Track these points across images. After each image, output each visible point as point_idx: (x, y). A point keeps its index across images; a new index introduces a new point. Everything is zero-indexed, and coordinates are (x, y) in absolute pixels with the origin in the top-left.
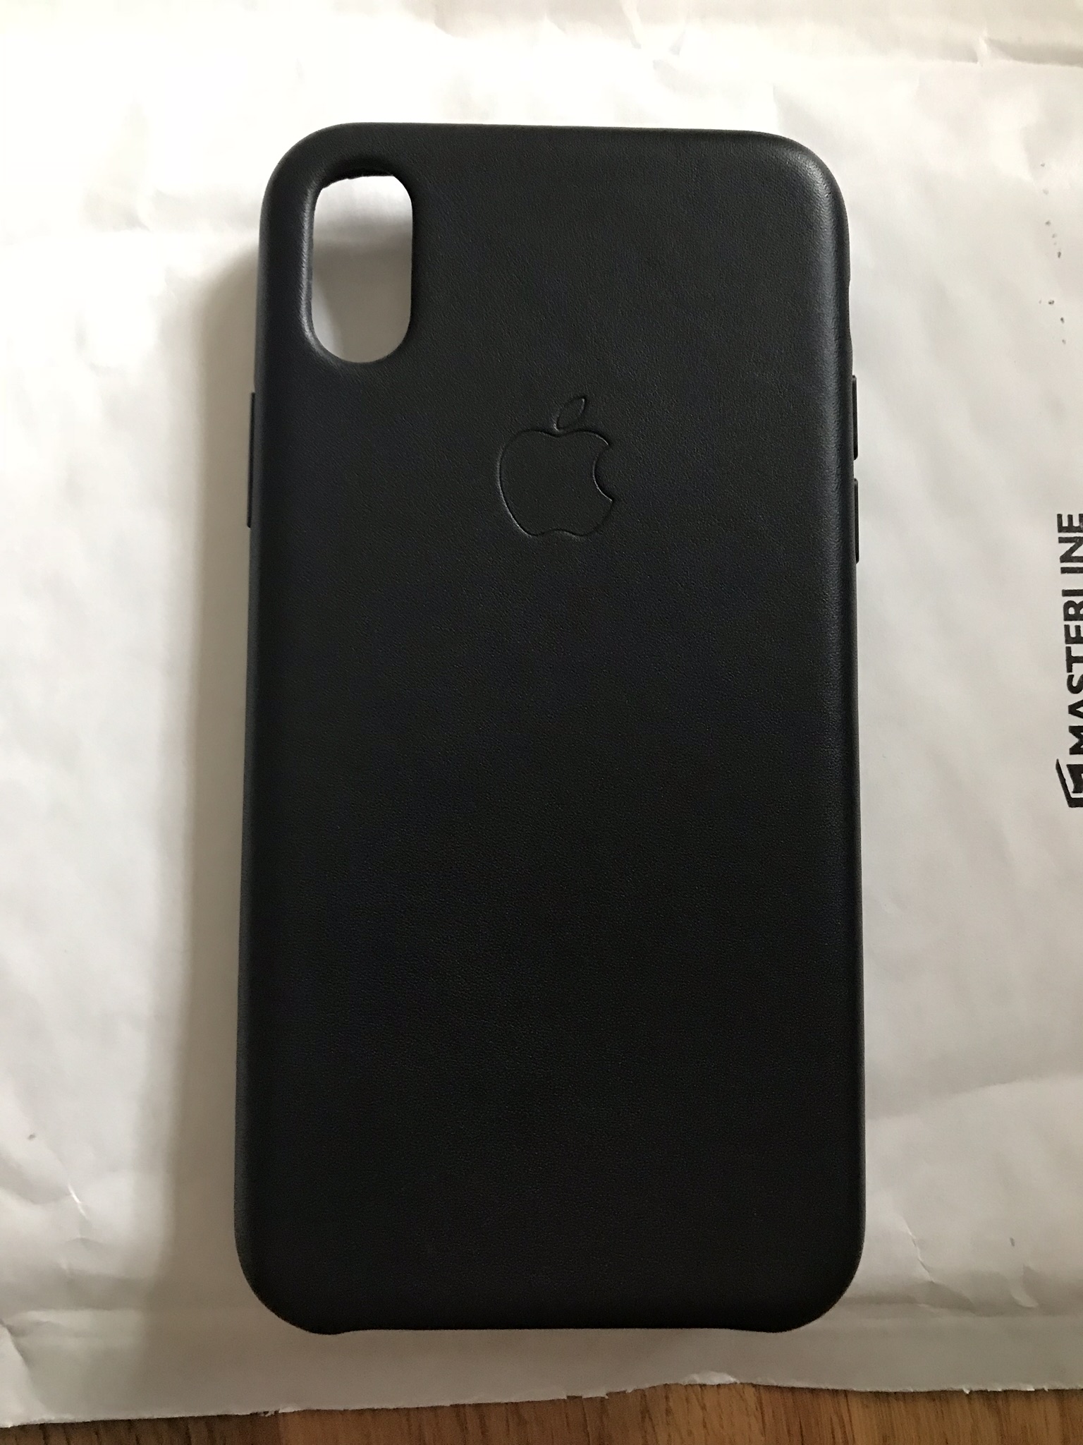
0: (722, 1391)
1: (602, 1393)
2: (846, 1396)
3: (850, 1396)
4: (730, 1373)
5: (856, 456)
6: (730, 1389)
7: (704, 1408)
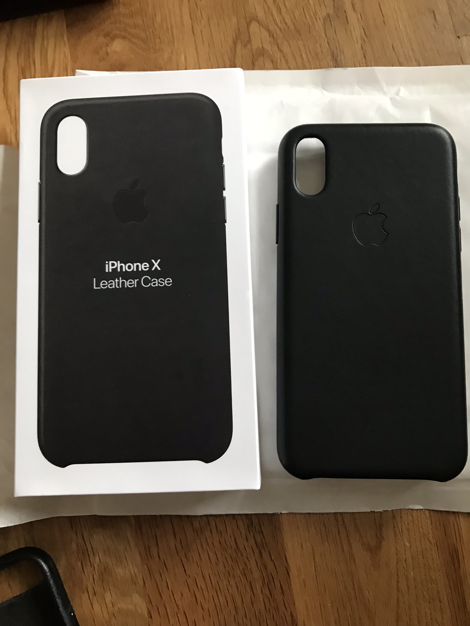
0: (418, 511)
1: (381, 510)
2: (458, 514)
3: (459, 514)
4: (421, 506)
5: (460, 220)
6: (421, 511)
7: (412, 517)
